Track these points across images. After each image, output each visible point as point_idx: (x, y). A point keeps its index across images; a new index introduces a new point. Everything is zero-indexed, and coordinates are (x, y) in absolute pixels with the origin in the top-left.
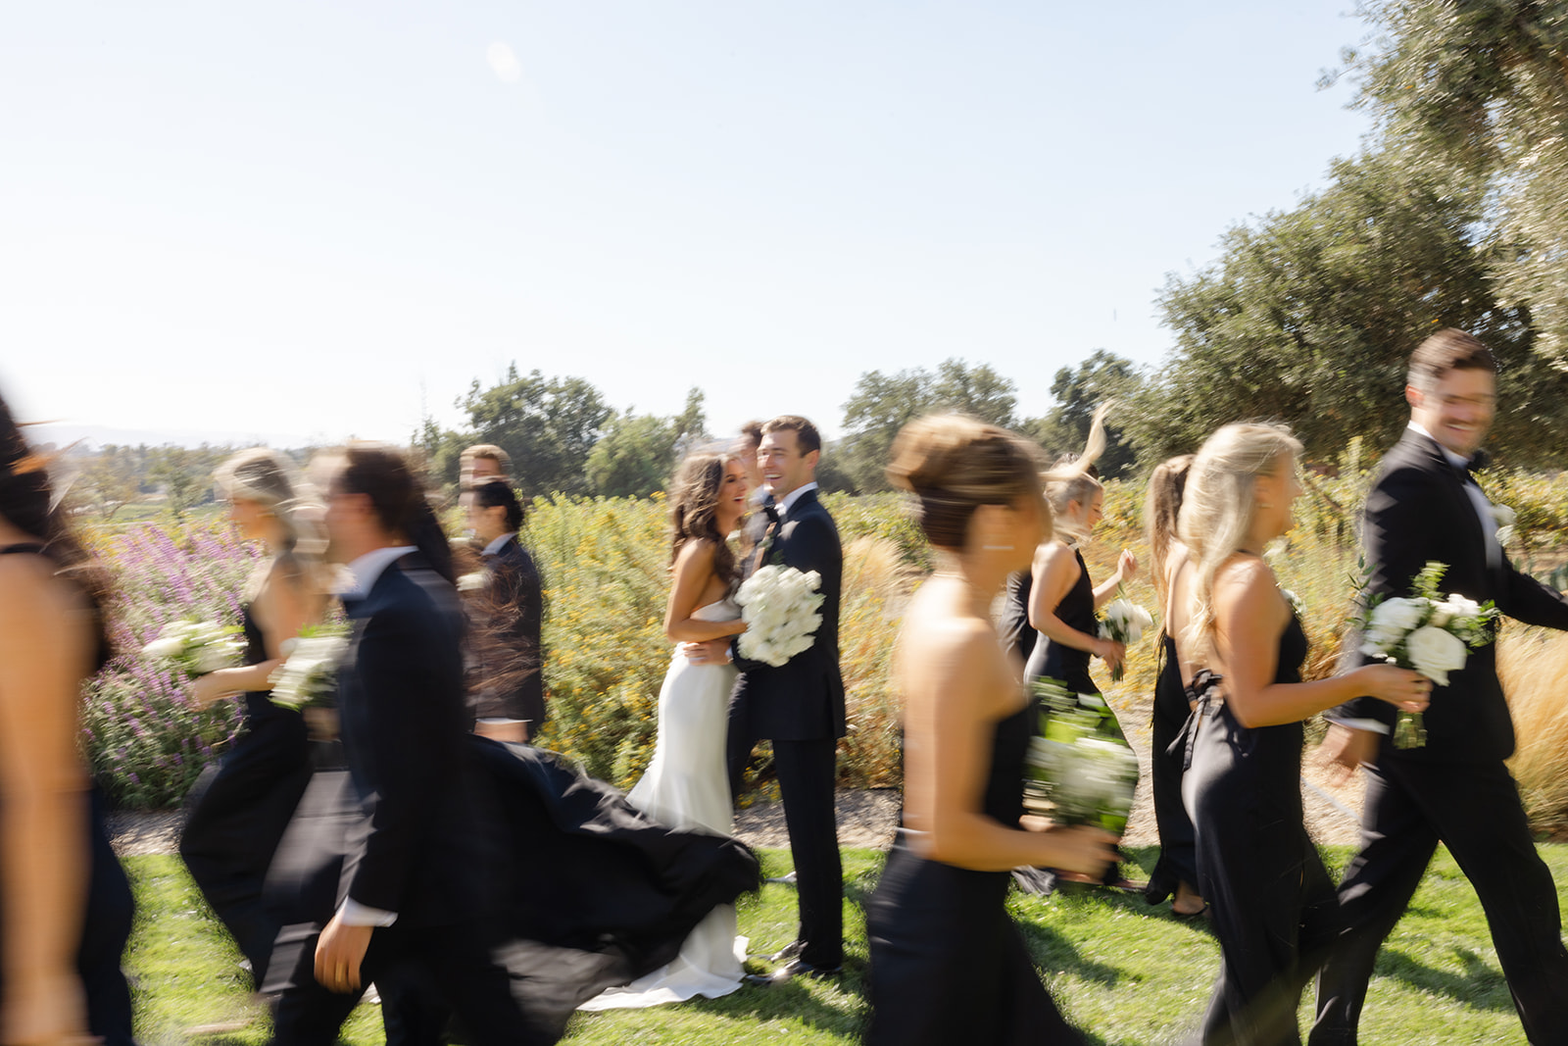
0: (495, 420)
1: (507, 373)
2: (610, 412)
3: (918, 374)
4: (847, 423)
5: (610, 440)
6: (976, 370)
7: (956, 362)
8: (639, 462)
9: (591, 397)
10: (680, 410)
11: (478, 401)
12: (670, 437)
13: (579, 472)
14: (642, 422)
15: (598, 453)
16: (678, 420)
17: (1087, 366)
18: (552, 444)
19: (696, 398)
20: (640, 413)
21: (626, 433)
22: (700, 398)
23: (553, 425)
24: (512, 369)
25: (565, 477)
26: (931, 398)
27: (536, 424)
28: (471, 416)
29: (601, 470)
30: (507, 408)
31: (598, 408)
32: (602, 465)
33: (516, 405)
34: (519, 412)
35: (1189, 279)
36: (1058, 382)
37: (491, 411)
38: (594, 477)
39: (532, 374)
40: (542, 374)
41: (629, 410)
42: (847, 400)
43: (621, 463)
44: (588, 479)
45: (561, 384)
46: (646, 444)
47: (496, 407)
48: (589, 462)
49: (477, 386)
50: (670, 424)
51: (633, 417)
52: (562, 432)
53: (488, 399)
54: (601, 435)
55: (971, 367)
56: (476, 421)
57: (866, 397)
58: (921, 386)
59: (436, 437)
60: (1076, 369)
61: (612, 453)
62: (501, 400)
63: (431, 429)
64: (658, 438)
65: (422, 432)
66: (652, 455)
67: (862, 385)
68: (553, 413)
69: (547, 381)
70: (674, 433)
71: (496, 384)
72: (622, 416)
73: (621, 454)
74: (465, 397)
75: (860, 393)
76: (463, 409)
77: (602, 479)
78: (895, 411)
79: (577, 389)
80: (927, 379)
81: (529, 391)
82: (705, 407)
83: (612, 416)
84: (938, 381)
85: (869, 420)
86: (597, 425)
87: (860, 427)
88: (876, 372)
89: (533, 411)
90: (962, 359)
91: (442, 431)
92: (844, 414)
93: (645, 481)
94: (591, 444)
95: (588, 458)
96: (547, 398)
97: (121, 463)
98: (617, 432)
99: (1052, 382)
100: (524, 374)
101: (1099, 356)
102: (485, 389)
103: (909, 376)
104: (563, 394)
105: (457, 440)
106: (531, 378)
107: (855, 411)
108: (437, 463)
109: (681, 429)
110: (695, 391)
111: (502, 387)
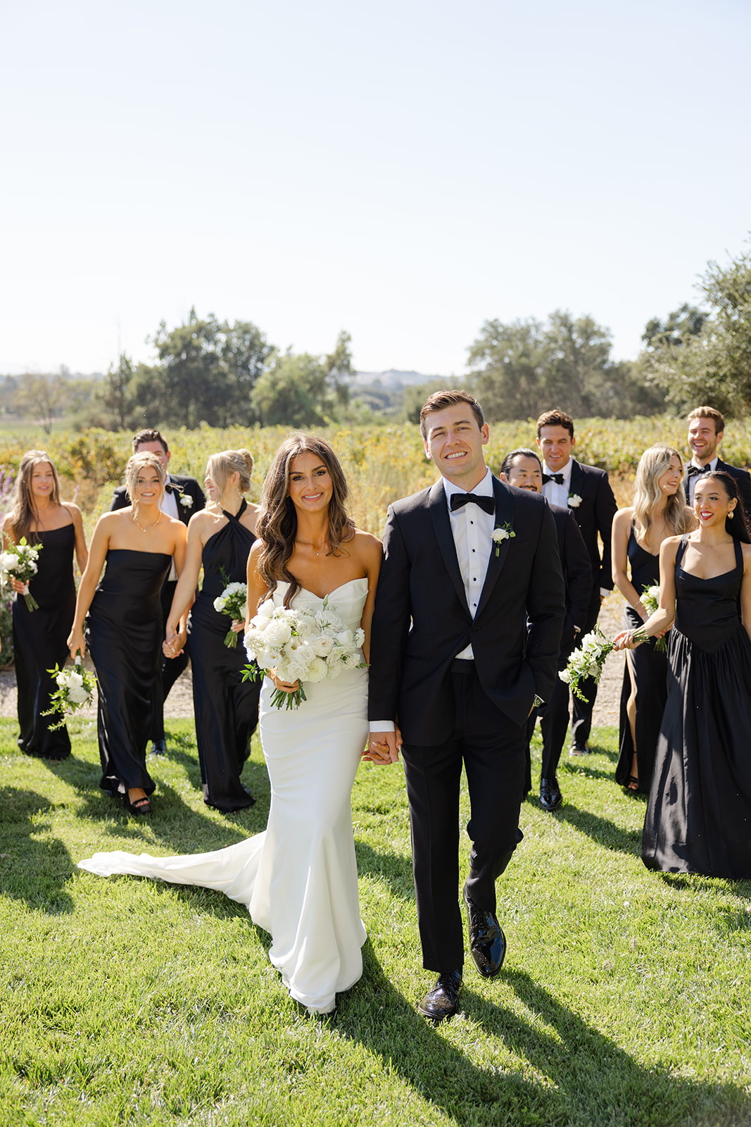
0: (178, 355)
1: (187, 315)
2: (272, 349)
3: (530, 322)
4: (470, 362)
5: (272, 373)
6: (580, 320)
7: (563, 312)
8: (297, 393)
9: (257, 336)
10: (331, 349)
11: (164, 339)
12: (322, 372)
13: (247, 399)
14: (300, 359)
15: (262, 383)
16: (329, 357)
17: (673, 317)
18: (224, 375)
19: (345, 339)
20: (298, 351)
21: (286, 368)
22: (349, 339)
23: (225, 361)
24: (193, 313)
25: (237, 402)
26: (541, 342)
27: (212, 358)
28: (157, 351)
29: (265, 399)
30: (188, 346)
31: (263, 345)
32: (265, 394)
33: (195, 343)
34: (198, 349)
36: (648, 330)
37: (175, 347)
38: (259, 404)
39: (208, 316)
40: (216, 317)
41: (289, 348)
42: (471, 343)
43: (281, 393)
44: (253, 405)
45: (232, 325)
46: (302, 378)
47: (179, 344)
48: (254, 391)
49: (163, 325)
50: (323, 361)
52: (233, 365)
53: (172, 337)
54: (265, 368)
55: (576, 316)
56: (162, 356)
57: (486, 340)
58: (533, 332)
59: (129, 368)
60: (664, 320)
61: (274, 384)
62: (183, 338)
63: (126, 362)
64: (313, 372)
65: (117, 364)
66: (307, 386)
67: (484, 330)
68: (227, 349)
69: (221, 322)
70: (326, 369)
71: (179, 325)
72: (283, 352)
73: (281, 385)
74: (154, 335)
75: (481, 337)
76: (153, 344)
77: (265, 406)
78: (510, 352)
79: (245, 329)
80: (537, 327)
81: (206, 331)
82: (351, 347)
83: (275, 353)
84: (547, 328)
85: (489, 360)
86: (261, 360)
87: (482, 365)
88: (496, 320)
89: (208, 348)
90: (567, 310)
91: (135, 363)
92: (468, 355)
93: (302, 407)
94: (257, 376)
95: (253, 387)
96: (222, 337)
98: (279, 365)
99: (643, 331)
100: (202, 317)
101: (685, 309)
102: (170, 329)
103: (523, 323)
104: (234, 334)
105: (146, 371)
106: (208, 320)
107: (477, 352)
108: (130, 391)
109: (332, 364)
110: (344, 333)
111: (184, 327)
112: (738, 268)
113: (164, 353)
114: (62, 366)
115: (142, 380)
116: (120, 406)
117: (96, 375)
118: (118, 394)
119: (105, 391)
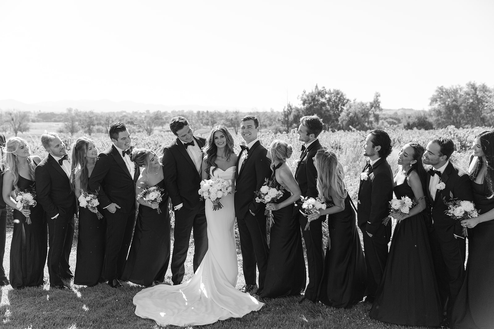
0: (310, 103)
1: (314, 88)
2: (348, 100)
3: (458, 87)
4: (431, 104)
5: (347, 110)
6: (480, 85)
7: (472, 83)
8: (357, 117)
9: (342, 95)
10: (372, 100)
11: (305, 97)
12: (368, 109)
13: (337, 120)
14: (359, 104)
15: (343, 114)
16: (371, 103)
18: (328, 111)
19: (378, 96)
20: (358, 101)
21: (353, 108)
22: (379, 96)
23: (329, 105)
24: (317, 87)
25: (333, 122)
26: (463, 95)
27: (323, 104)
28: (302, 102)
29: (344, 120)
30: (314, 99)
31: (344, 99)
32: (344, 118)
33: (317, 98)
34: (318, 101)
37: (309, 100)
38: (342, 122)
39: (322, 88)
40: (325, 88)
41: (355, 100)
42: (431, 96)
43: (351, 118)
44: (339, 123)
45: (332, 91)
46: (359, 112)
47: (310, 99)
48: (340, 117)
49: (305, 92)
50: (368, 105)
51: (357, 102)
52: (332, 107)
53: (308, 96)
54: (345, 108)
55: (478, 84)
56: (304, 104)
57: (438, 95)
58: (459, 91)
59: (291, 109)
61: (348, 115)
62: (312, 97)
63: (290, 106)
64: (364, 109)
65: (287, 108)
66: (362, 115)
67: (437, 91)
68: (329, 100)
69: (327, 90)
70: (369, 108)
71: (311, 92)
72: (352, 102)
73: (351, 114)
74: (301, 96)
75: (436, 94)
76: (300, 99)
77: (344, 123)
78: (449, 100)
79: (337, 93)
80: (461, 89)
81: (321, 94)
82: (380, 99)
83: (349, 102)
84: (466, 89)
85: (439, 103)
86: (344, 105)
87: (436, 106)
88: (442, 86)
89: (323, 100)
90: (474, 81)
91: (293, 107)
92: (430, 101)
93: (359, 123)
94: (341, 111)
95: (340, 116)
96: (327, 96)
98: (350, 107)
100: (320, 88)
102: (307, 93)
103: (454, 88)
104: (333, 95)
105: (297, 110)
106: (322, 89)
107: (434, 100)
108: (291, 117)
109: (372, 106)
110: (377, 93)
111: (312, 92)
115: (296, 113)
116: (287, 123)
118: (287, 119)
119: (281, 117)
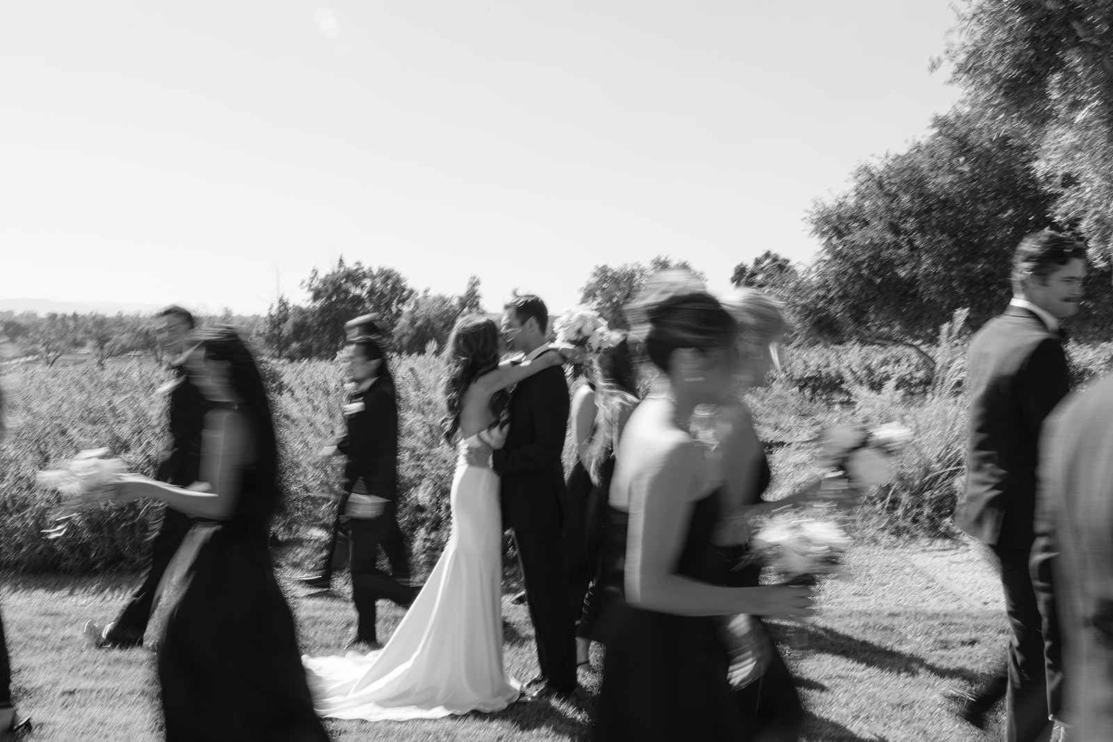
0: (329, 297)
1: (338, 263)
2: (411, 292)
3: (635, 268)
4: (581, 304)
5: (412, 312)
7: (663, 259)
8: (432, 329)
9: (398, 281)
10: (462, 291)
11: (316, 284)
12: (455, 312)
14: (435, 300)
15: (403, 321)
16: (461, 299)
17: (758, 262)
19: (475, 283)
20: (433, 293)
21: (423, 308)
22: (477, 283)
23: (370, 301)
24: (341, 261)
27: (358, 300)
28: (311, 294)
29: (404, 335)
30: (338, 289)
31: (404, 290)
32: (405, 330)
33: (344, 287)
34: (347, 292)
35: (830, 202)
36: (737, 274)
37: (326, 291)
38: (400, 339)
39: (355, 265)
40: (362, 265)
41: (426, 291)
42: (584, 285)
43: (419, 329)
44: (395, 340)
45: (375, 272)
46: (437, 316)
47: (330, 288)
48: (396, 329)
49: (315, 272)
50: (455, 302)
51: (429, 296)
52: (377, 307)
53: (324, 282)
54: (406, 309)
56: (315, 298)
57: (597, 283)
58: (637, 276)
59: (286, 309)
60: (750, 265)
61: (413, 322)
62: (333, 283)
63: (283, 304)
64: (447, 311)
65: (276, 306)
66: (442, 324)
67: (595, 275)
68: (372, 292)
69: (366, 269)
70: (458, 308)
71: (330, 272)
72: (421, 295)
73: (419, 323)
74: (308, 282)
75: (594, 280)
76: (307, 288)
77: (405, 340)
78: (618, 294)
79: (387, 275)
80: (642, 271)
81: (354, 277)
82: (480, 290)
83: (413, 295)
85: (599, 300)
86: (402, 301)
88: (604, 266)
89: (356, 291)
90: (666, 258)
91: (290, 305)
92: (581, 295)
94: (398, 315)
95: (395, 326)
96: (368, 282)
97: (59, 326)
98: (417, 307)
99: (732, 274)
100: (350, 264)
101: (767, 255)
102: (322, 275)
103: (629, 268)
104: (378, 280)
105: (301, 311)
106: (355, 268)
107: (590, 294)
108: (287, 328)
109: (463, 305)
110: (474, 278)
111: (334, 273)
112: (840, 205)
113: (316, 296)
114: (226, 309)
115: (298, 319)
116: (278, 342)
117: (257, 318)
118: (276, 332)
119: (265, 328)
